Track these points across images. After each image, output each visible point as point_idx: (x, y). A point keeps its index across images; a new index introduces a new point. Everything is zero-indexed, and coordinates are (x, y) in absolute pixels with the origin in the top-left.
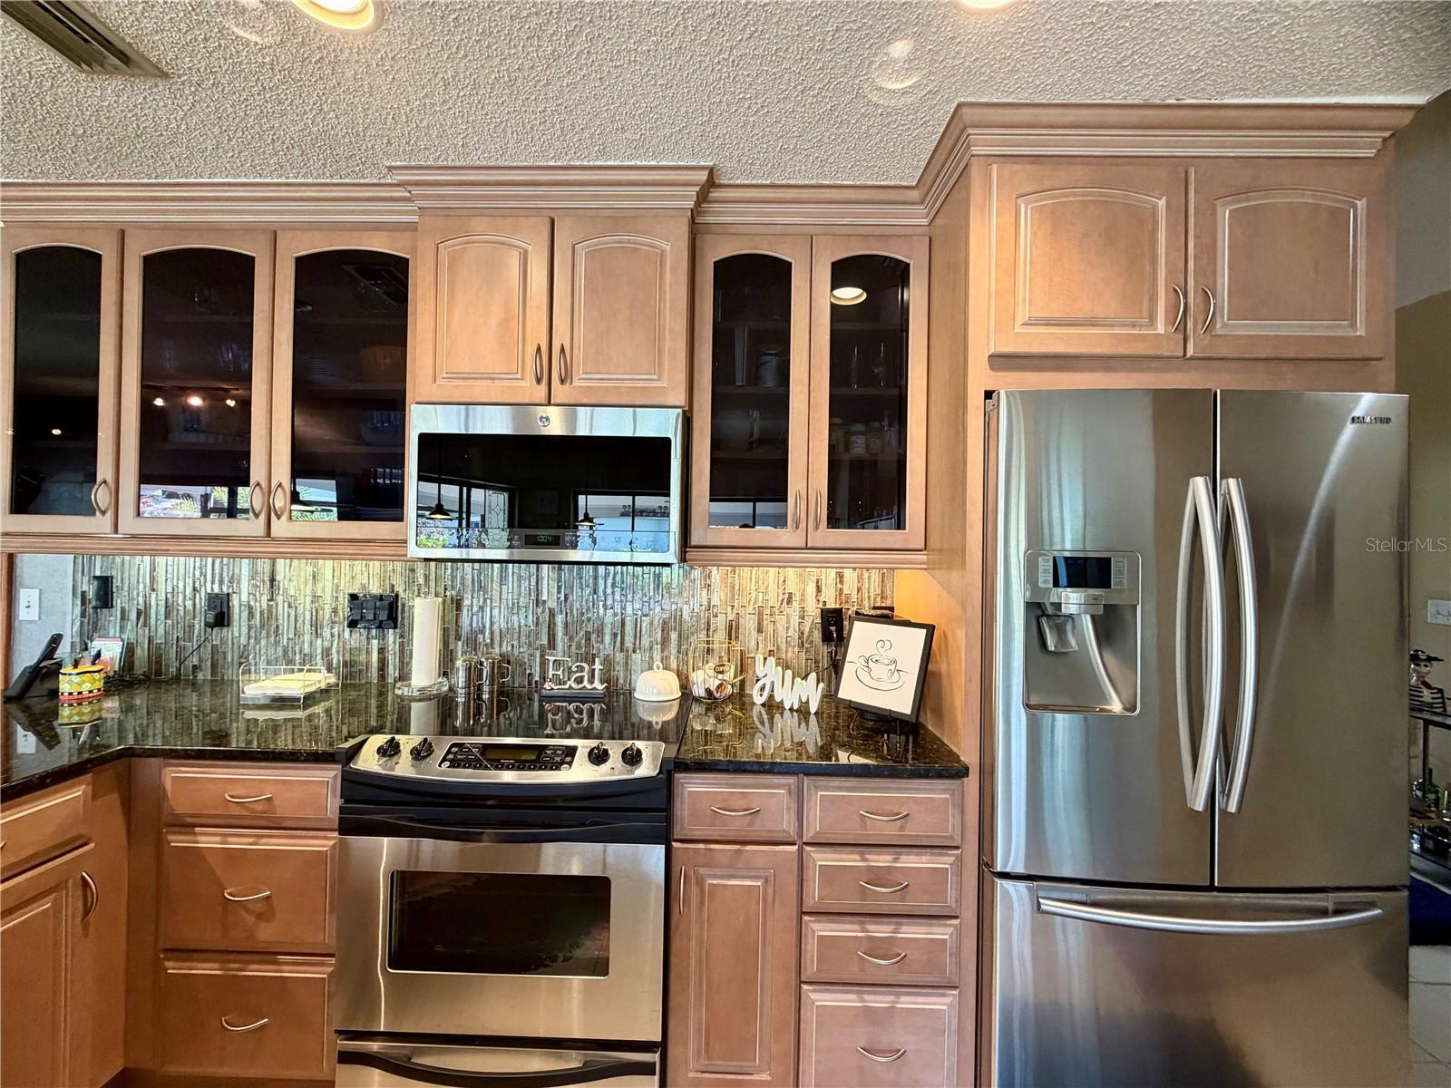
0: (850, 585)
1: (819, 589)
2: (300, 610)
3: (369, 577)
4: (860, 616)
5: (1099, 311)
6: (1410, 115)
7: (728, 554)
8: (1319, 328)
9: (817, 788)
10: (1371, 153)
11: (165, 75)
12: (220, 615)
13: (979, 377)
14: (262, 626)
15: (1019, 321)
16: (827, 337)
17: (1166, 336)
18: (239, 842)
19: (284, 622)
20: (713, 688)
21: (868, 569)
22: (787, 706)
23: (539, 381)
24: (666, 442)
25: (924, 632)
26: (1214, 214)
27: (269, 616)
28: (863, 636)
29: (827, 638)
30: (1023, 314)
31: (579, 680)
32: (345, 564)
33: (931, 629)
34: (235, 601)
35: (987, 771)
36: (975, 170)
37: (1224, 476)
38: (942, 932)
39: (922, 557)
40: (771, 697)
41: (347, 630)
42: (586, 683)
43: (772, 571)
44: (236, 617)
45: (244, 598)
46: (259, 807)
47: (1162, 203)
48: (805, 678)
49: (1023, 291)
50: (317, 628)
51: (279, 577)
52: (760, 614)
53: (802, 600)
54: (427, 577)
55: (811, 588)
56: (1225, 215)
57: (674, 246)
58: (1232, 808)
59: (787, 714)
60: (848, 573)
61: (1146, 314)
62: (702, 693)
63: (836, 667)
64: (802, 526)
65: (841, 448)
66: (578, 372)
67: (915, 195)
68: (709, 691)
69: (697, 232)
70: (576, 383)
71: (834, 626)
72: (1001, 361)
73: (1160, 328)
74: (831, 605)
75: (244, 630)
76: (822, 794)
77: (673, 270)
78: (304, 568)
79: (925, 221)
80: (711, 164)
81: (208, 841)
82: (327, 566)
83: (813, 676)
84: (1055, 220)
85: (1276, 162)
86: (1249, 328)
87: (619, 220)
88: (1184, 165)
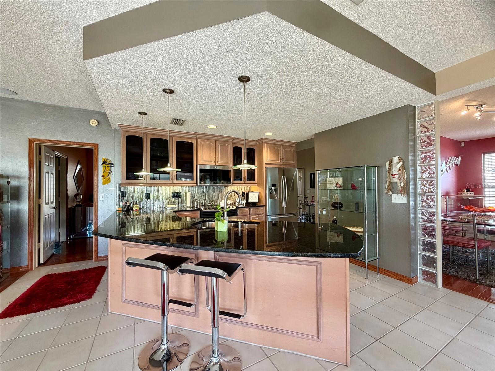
1: (242, 189)
2: (163, 195)
3: (177, 189)
4: (251, 192)
5: (275, 159)
7: (235, 184)
8: (291, 162)
9: (246, 209)
10: (294, 145)
11: (182, 126)
12: (148, 197)
13: (265, 165)
16: (246, 157)
19: (160, 198)
23: (214, 162)
24: (230, 171)
27: (157, 197)
28: (251, 194)
29: (243, 196)
30: (268, 159)
31: (213, 203)
32: (171, 187)
33: (259, 192)
34: (151, 194)
35: (266, 206)
36: (263, 143)
37: (284, 176)
39: (257, 184)
40: (239, 203)
41: (172, 198)
44: (151, 197)
45: (153, 194)
47: (279, 149)
48: (243, 200)
49: (268, 157)
50: (166, 198)
51: (159, 190)
56: (284, 151)
57: (230, 146)
58: (286, 206)
61: (278, 159)
63: (247, 198)
64: (244, 181)
66: (219, 161)
67: (256, 141)
69: (233, 143)
71: (244, 194)
72: (266, 164)
73: (279, 161)
74: (243, 191)
75: (153, 199)
76: (251, 210)
77: (230, 149)
78: (163, 188)
79: (256, 144)
82: (168, 188)
84: (271, 150)
85: (288, 146)
86: (286, 162)
87: (224, 142)
88: (281, 145)
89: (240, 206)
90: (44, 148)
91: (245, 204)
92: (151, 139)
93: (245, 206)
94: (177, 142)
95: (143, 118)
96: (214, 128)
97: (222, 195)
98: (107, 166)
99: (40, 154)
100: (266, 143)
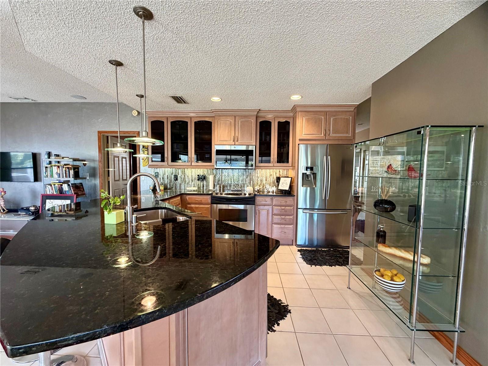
0: (281, 173)
1: (276, 174)
2: (189, 178)
3: (201, 172)
4: (282, 177)
5: (314, 133)
6: (357, 106)
7: (262, 167)
8: (345, 135)
9: (275, 198)
11: (188, 103)
12: (176, 178)
13: (297, 142)
14: (183, 180)
15: (303, 134)
16: (277, 133)
17: (323, 136)
18: (197, 206)
19: (186, 179)
20: (259, 189)
21: (284, 170)
22: (271, 191)
23: (233, 141)
24: (253, 151)
25: (291, 178)
26: (330, 119)
27: (184, 178)
28: (282, 180)
29: (277, 182)
31: (237, 188)
32: (197, 169)
33: (292, 178)
34: (179, 176)
35: (297, 196)
36: (297, 112)
37: (328, 156)
38: (291, 217)
39: (291, 168)
40: (268, 190)
41: (197, 181)
42: (238, 189)
43: (268, 170)
44: (179, 179)
46: (200, 201)
47: (323, 117)
48: (273, 187)
49: (304, 130)
50: (192, 181)
51: (185, 172)
52: (266, 178)
53: (273, 175)
54: (210, 172)
55: (275, 174)
56: (332, 119)
57: (253, 121)
58: (328, 199)
59: (270, 192)
60: (281, 170)
61: (320, 133)
62: (257, 190)
63: (278, 185)
64: (273, 163)
65: (279, 150)
66: (239, 140)
67: (291, 111)
68: (258, 190)
69: (257, 117)
70: (239, 142)
71: (278, 179)
72: (300, 140)
73: (322, 135)
74: (278, 176)
75: (180, 181)
76: (275, 199)
77: (254, 124)
78: (190, 170)
79: (293, 115)
80: (259, 109)
81: (193, 206)
82: (194, 170)
83: (275, 186)
84: (308, 120)
85: (339, 111)
86: (334, 135)
87: (245, 116)
88: (326, 112)
89: (269, 194)
90: (110, 137)
91: (275, 191)
92: (171, 122)
93: (275, 194)
94: (195, 122)
95: (141, 100)
96: (218, 101)
97: (250, 179)
98: (146, 150)
99: (108, 143)
100: (301, 111)
